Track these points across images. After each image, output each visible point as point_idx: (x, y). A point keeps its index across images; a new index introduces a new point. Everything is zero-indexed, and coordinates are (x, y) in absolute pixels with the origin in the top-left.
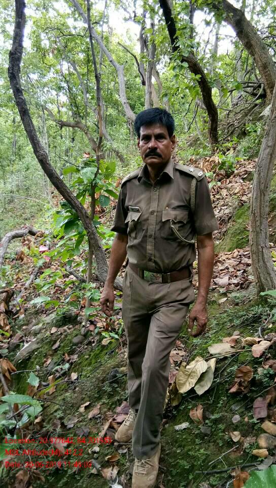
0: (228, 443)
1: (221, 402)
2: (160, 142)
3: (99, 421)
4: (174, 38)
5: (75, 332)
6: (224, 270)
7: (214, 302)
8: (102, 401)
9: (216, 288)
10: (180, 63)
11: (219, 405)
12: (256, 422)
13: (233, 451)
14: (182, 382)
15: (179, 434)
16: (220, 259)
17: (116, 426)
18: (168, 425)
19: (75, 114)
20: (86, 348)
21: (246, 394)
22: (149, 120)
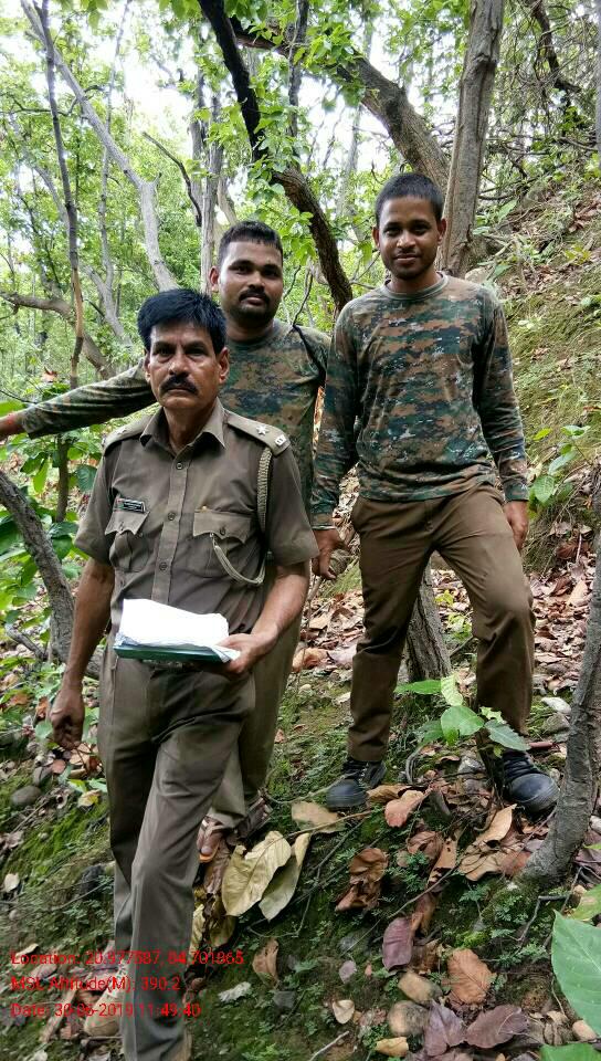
0: (328, 1027)
1: (320, 933)
2: (195, 361)
3: (52, 988)
4: (255, 131)
5: (19, 779)
6: (353, 629)
7: (327, 701)
8: (65, 940)
9: (333, 669)
10: (267, 187)
11: (315, 939)
12: (388, 975)
13: (337, 1045)
14: (234, 891)
15: (227, 1011)
16: (346, 606)
17: (87, 999)
18: (205, 991)
19: (49, 281)
20: (43, 815)
21: (369, 912)
22: (170, 313)
